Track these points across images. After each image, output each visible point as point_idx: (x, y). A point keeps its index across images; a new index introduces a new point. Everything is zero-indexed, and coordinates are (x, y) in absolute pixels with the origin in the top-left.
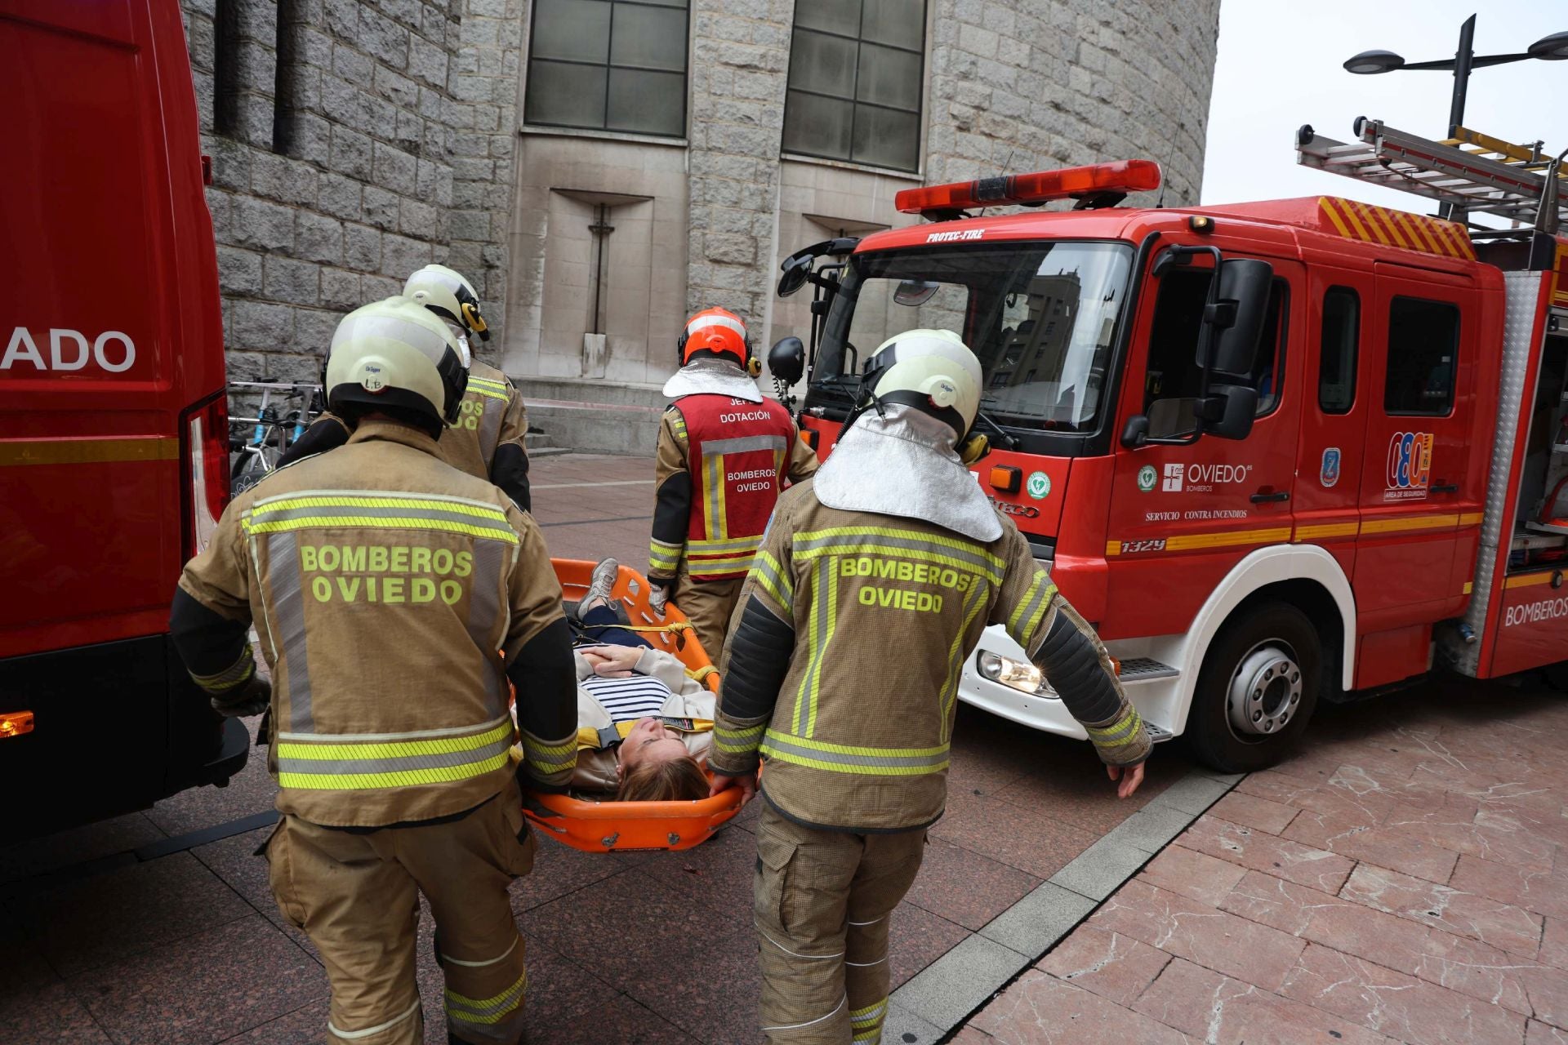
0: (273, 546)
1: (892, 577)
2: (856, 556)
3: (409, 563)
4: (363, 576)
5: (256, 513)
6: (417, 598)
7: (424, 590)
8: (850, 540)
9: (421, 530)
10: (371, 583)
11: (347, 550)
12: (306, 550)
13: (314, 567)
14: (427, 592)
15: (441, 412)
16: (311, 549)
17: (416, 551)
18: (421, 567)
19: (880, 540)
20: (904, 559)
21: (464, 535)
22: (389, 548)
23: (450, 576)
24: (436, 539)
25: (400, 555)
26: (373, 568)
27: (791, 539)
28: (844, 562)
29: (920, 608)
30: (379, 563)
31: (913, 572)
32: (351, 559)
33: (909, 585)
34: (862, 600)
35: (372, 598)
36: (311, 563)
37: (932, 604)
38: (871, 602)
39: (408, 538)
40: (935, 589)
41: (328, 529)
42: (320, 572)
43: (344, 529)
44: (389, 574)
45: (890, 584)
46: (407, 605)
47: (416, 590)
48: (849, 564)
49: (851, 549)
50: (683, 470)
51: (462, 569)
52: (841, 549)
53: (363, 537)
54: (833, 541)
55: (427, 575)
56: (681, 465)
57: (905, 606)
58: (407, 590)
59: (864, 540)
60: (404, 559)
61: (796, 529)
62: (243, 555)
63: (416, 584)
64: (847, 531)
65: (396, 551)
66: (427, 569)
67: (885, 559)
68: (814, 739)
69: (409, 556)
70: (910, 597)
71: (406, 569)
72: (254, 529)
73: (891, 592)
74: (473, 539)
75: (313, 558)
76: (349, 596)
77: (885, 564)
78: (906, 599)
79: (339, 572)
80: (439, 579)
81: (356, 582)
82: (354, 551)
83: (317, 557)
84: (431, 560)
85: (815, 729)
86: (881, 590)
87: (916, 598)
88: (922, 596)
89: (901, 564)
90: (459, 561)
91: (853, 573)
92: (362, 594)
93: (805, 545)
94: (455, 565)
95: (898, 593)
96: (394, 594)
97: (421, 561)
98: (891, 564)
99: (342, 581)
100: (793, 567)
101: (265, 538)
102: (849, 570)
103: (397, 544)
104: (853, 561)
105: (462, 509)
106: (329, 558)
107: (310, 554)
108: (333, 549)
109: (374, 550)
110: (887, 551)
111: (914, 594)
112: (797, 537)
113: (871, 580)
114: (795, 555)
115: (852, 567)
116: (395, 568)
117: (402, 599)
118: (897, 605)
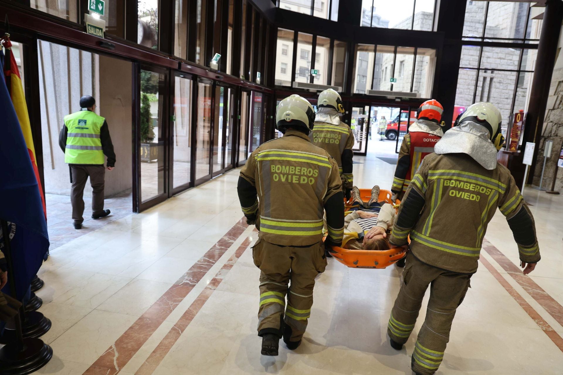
0: (263, 164)
1: (462, 187)
2: (450, 180)
3: (300, 172)
4: (288, 174)
5: (259, 155)
6: (302, 182)
7: (304, 180)
8: (448, 174)
9: (305, 162)
10: (290, 176)
11: (284, 167)
12: (272, 166)
13: (274, 171)
14: (304, 181)
15: (308, 126)
16: (274, 166)
17: (303, 169)
18: (304, 173)
19: (459, 175)
20: (467, 182)
21: (316, 165)
22: (295, 167)
23: (312, 176)
24: (309, 165)
25: (298, 169)
26: (291, 172)
27: (428, 172)
28: (446, 181)
29: (471, 199)
30: (292, 171)
31: (470, 187)
32: (286, 169)
33: (468, 191)
34: (450, 194)
35: (290, 181)
36: (274, 170)
37: (475, 198)
38: (453, 195)
39: (301, 164)
40: (478, 193)
41: (279, 160)
42: (276, 173)
43: (283, 161)
44: (295, 174)
45: (461, 190)
46: (299, 184)
47: (302, 180)
48: (447, 182)
49: (448, 177)
50: (408, 154)
51: (315, 175)
52: (445, 177)
53: (289, 163)
54: (443, 174)
55: (305, 176)
56: (407, 153)
57: (465, 198)
58: (299, 180)
59: (454, 174)
60: (299, 171)
61: (430, 169)
62: (255, 167)
63: (302, 178)
64: (448, 171)
65: (297, 168)
66: (305, 174)
67: (460, 181)
68: (429, 237)
69: (301, 170)
70: (467, 195)
71: (299, 173)
72: (258, 159)
73: (461, 193)
74: (319, 166)
75: (274, 168)
76: (283, 180)
77: (460, 183)
78: (466, 195)
79: (281, 173)
80: (308, 177)
81: (286, 176)
82: (286, 167)
83: (275, 168)
84: (307, 172)
85: (430, 233)
86: (457, 192)
87: (470, 196)
88: (472, 195)
89: (466, 184)
90: (314, 172)
91: (448, 185)
92: (287, 179)
93: (433, 175)
94: (313, 173)
95: (463, 193)
96: (296, 180)
97: (304, 171)
98: (462, 183)
99: (282, 176)
100: (428, 182)
101: (261, 162)
102: (447, 184)
103: (298, 166)
104: (449, 181)
105: (316, 157)
106: (278, 169)
107: (273, 167)
108: (279, 166)
109: (291, 167)
110: (461, 179)
111: (469, 194)
112: (430, 172)
113: (454, 188)
114: (429, 178)
115: (448, 183)
116: (297, 173)
117: (298, 182)
118: (462, 197)
